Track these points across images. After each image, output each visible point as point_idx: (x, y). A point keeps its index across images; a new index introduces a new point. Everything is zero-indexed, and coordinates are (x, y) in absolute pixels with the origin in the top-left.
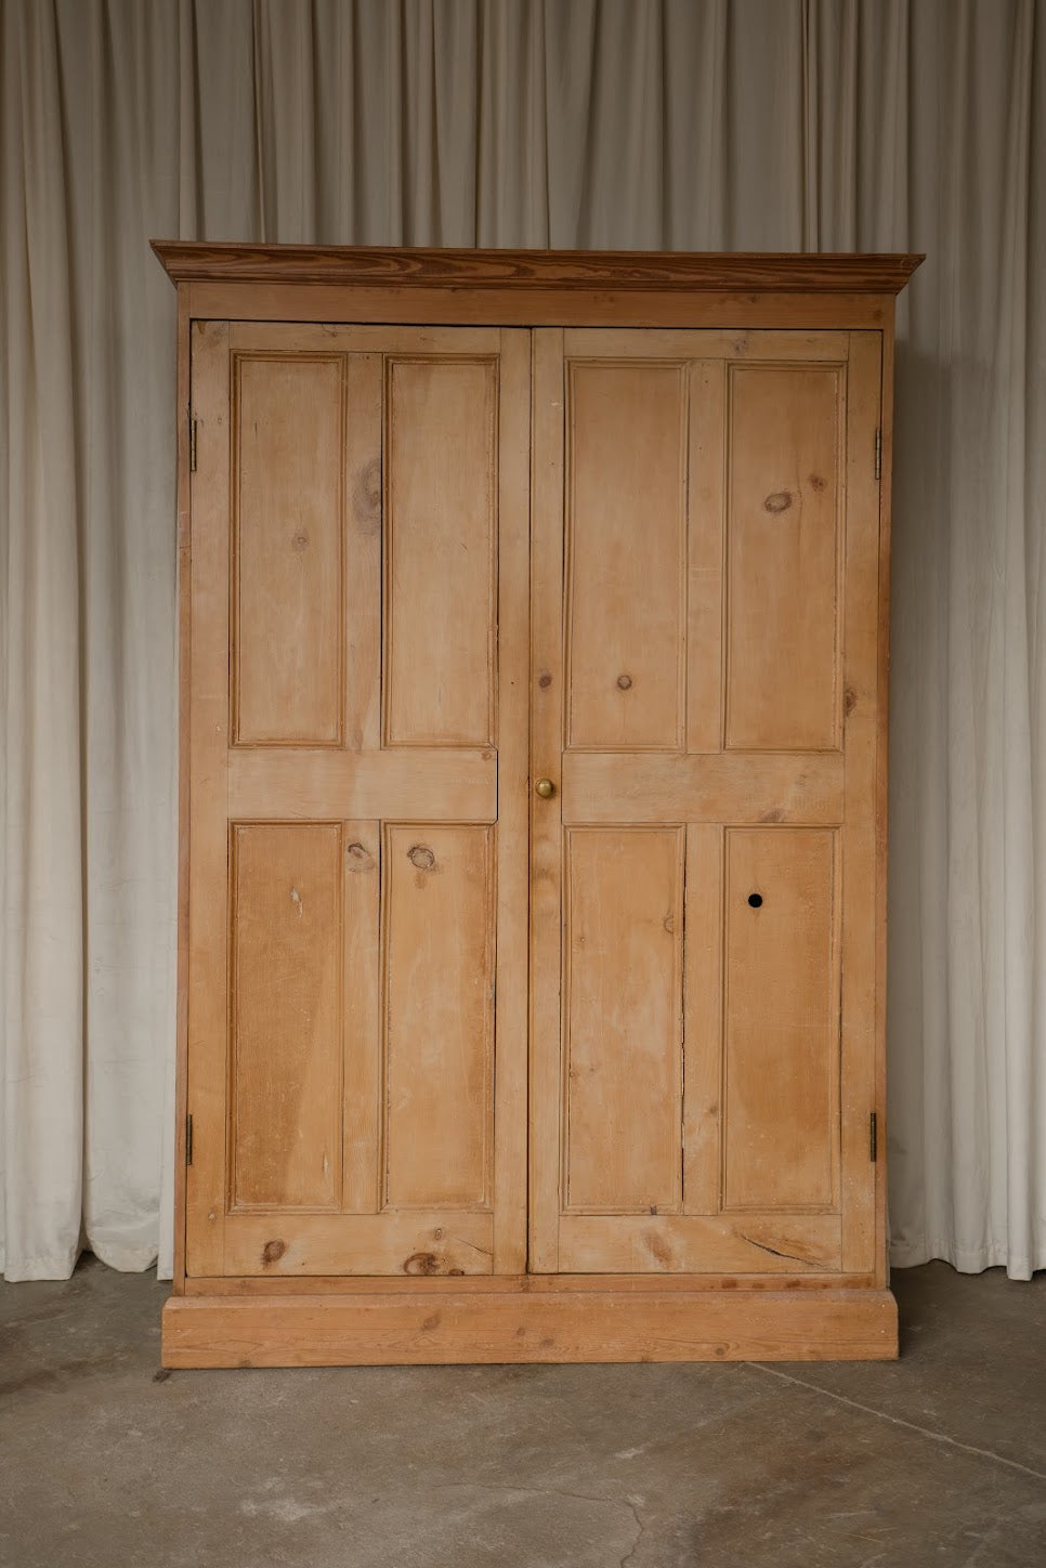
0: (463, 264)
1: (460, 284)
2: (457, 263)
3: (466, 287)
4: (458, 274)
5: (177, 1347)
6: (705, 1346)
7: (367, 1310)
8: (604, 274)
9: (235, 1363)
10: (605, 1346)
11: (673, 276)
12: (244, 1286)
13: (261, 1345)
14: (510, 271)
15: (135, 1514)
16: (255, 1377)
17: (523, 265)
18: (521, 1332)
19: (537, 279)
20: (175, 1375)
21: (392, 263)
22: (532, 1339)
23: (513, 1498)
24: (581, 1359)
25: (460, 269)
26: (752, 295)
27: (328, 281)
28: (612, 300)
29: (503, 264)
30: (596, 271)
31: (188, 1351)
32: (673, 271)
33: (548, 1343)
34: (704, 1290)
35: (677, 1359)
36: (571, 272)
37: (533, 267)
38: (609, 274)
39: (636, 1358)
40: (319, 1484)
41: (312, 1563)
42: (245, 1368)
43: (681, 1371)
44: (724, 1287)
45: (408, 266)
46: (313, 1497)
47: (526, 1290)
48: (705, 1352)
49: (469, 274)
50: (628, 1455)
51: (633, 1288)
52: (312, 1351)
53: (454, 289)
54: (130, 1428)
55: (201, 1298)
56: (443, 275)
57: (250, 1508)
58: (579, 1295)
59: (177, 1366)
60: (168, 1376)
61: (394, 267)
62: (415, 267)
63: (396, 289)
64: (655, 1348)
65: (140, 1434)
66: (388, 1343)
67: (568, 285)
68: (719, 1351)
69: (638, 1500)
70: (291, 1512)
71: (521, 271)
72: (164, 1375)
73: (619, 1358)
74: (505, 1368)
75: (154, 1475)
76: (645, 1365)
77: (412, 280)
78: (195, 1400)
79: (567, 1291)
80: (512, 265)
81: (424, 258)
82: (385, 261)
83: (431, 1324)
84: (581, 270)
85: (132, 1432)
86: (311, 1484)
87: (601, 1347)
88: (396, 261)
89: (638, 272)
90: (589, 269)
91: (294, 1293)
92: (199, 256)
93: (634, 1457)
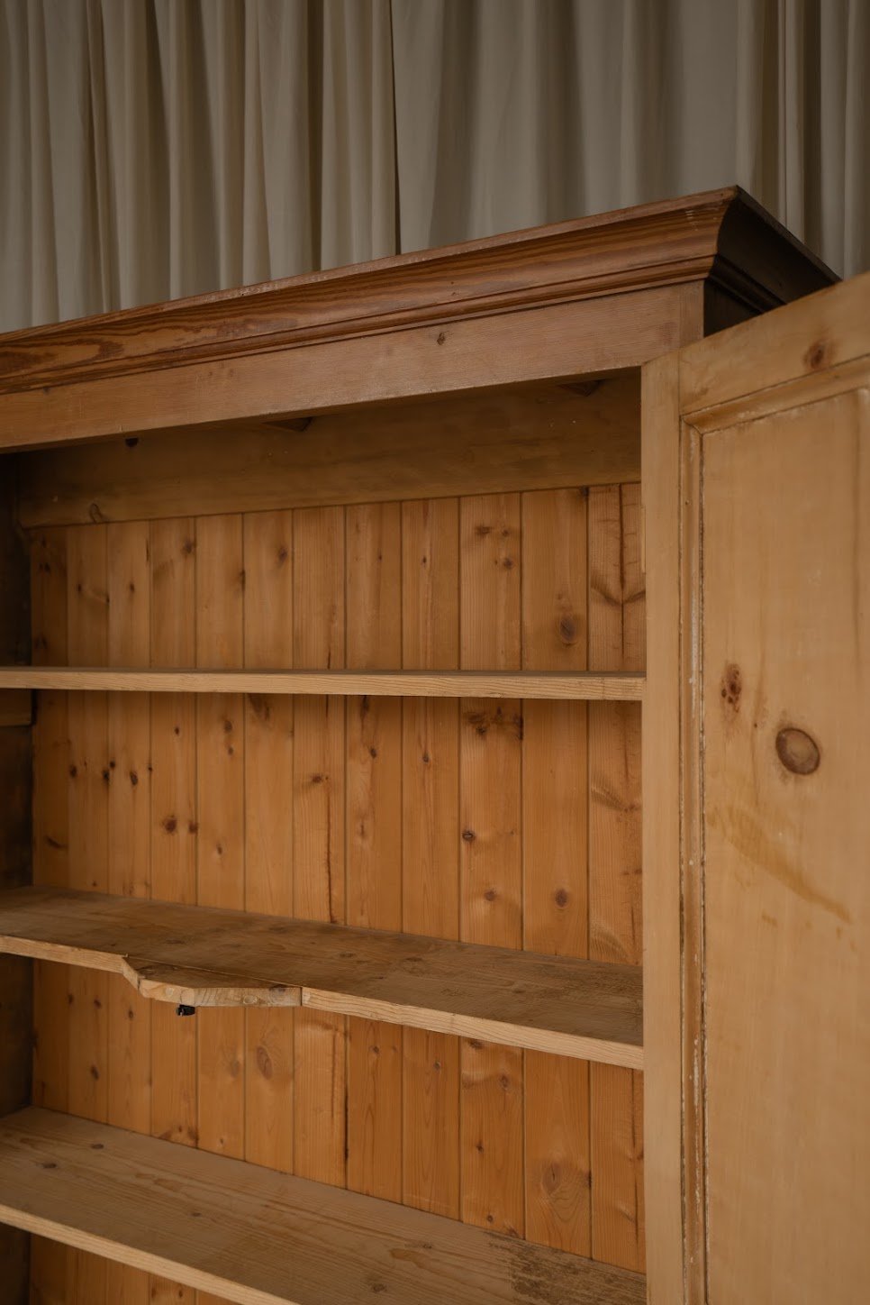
1: (45, 380)
2: (33, 351)
4: (38, 367)
11: (303, 320)
14: (91, 352)
17: (106, 339)
19: (131, 358)
25: (37, 359)
26: (436, 331)
29: (80, 342)
30: (197, 330)
37: (116, 340)
49: (50, 364)
53: (46, 388)
56: (23, 372)
80: (93, 342)
84: (181, 334)
90: (187, 329)
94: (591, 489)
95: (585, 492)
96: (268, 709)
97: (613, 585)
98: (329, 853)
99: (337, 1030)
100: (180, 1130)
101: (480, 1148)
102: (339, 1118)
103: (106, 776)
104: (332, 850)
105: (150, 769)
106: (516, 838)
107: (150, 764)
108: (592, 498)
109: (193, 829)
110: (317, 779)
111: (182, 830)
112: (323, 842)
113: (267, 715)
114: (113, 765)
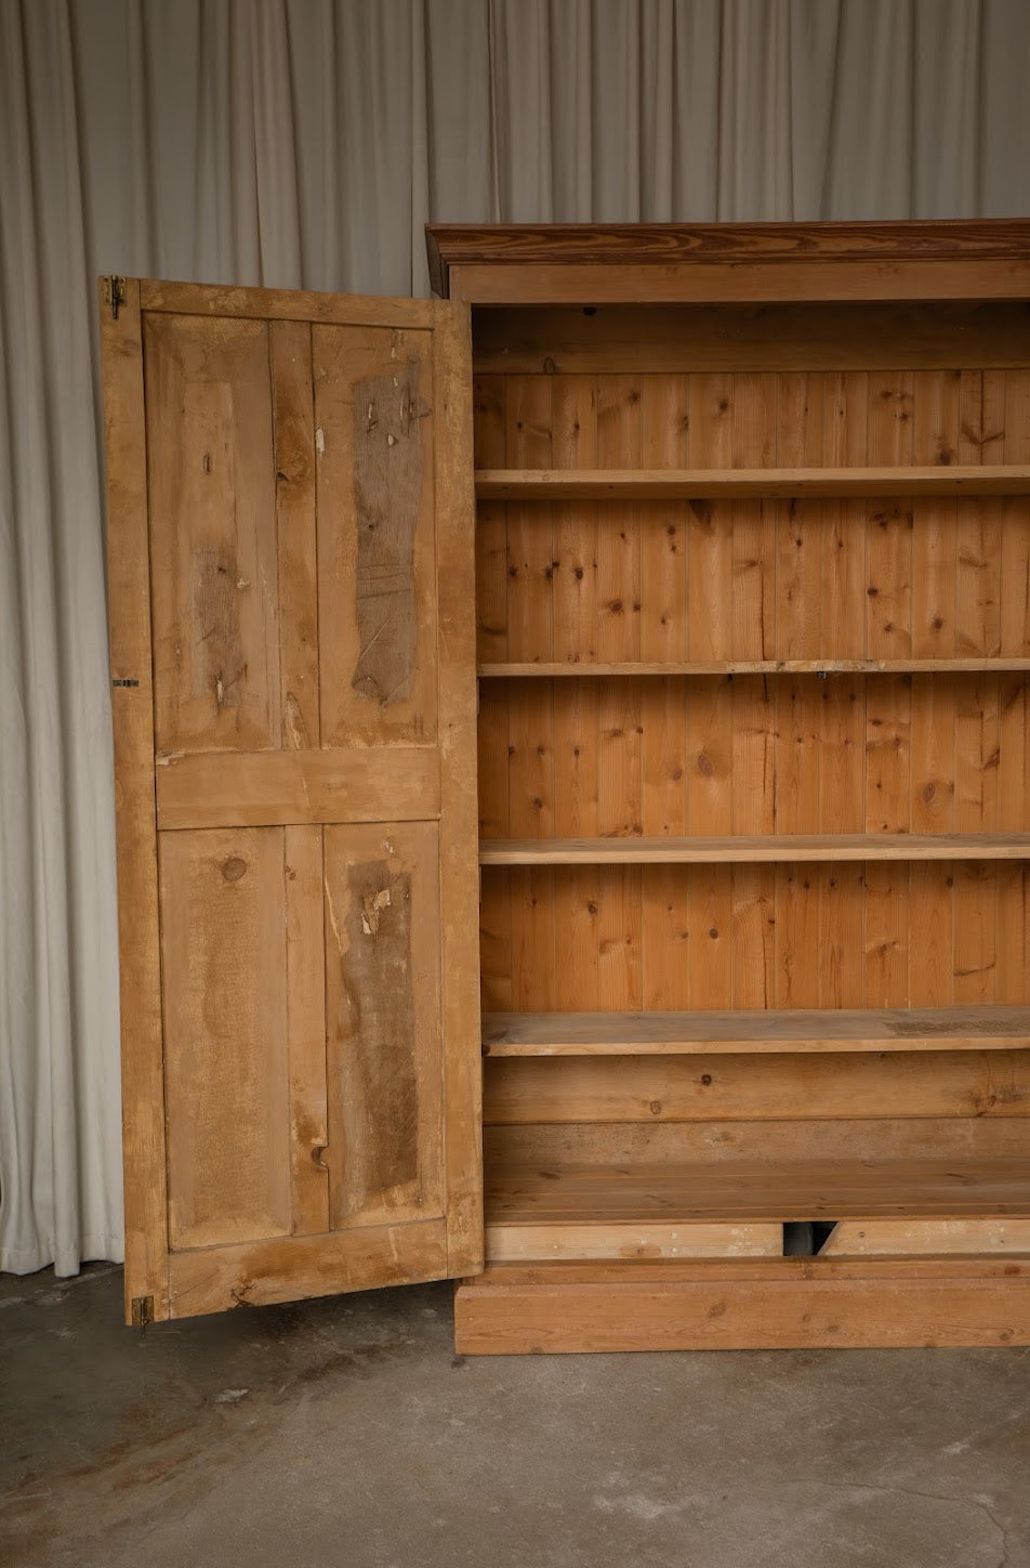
0: (746, 239)
1: (739, 259)
2: (738, 238)
3: (745, 262)
4: (738, 249)
5: (471, 1335)
6: (989, 1332)
7: (654, 1298)
8: (890, 245)
9: (527, 1349)
10: (889, 1332)
11: (964, 245)
12: (530, 1275)
13: (551, 1333)
14: (791, 244)
15: (495, 1509)
16: (548, 1362)
17: (807, 237)
18: (805, 1318)
19: (822, 252)
20: (471, 1360)
21: (669, 239)
22: (817, 1325)
23: (860, 1496)
24: (867, 1345)
25: (741, 244)
27: (603, 259)
28: (896, 271)
29: (784, 237)
30: (882, 241)
31: (480, 1338)
32: (968, 240)
33: (833, 1329)
34: (986, 1277)
35: (963, 1344)
36: (858, 244)
37: (815, 239)
38: (894, 244)
39: (921, 1344)
40: (661, 1480)
41: (690, 1564)
42: (537, 1353)
43: (966, 1356)
44: (1006, 1273)
45: (688, 242)
46: (659, 1493)
47: (809, 1276)
48: (990, 1337)
49: (751, 249)
50: (956, 1449)
51: (916, 1275)
52: (603, 1338)
53: (732, 265)
54: (449, 1416)
55: (491, 1286)
56: (723, 251)
57: (603, 1504)
58: (863, 1282)
59: (471, 1352)
60: (464, 1362)
61: (674, 243)
62: (695, 243)
63: (673, 266)
64: (939, 1334)
65: (462, 1424)
66: (676, 1330)
67: (852, 257)
68: (1004, 1337)
69: (984, 1499)
70: (648, 1510)
71: (804, 243)
72: (460, 1361)
73: (905, 1344)
74: (791, 1353)
75: (496, 1468)
76: (930, 1350)
77: (690, 256)
78: (500, 1388)
79: (850, 1278)
80: (794, 238)
81: (706, 234)
82: (663, 238)
83: (717, 1311)
84: (869, 241)
85: (453, 1421)
86: (654, 1479)
87: (886, 1333)
88: (676, 238)
89: (925, 241)
90: (874, 239)
91: (580, 1281)
92: (473, 239)
93: (963, 1451)
94: (963, 372)
95: (958, 373)
96: (709, 516)
97: (976, 431)
98: (762, 614)
99: (768, 732)
100: (626, 828)
101: (879, 786)
102: (769, 791)
103: (549, 575)
104: (766, 612)
105: (595, 566)
106: (908, 590)
107: (594, 560)
108: (962, 377)
109: (637, 608)
110: (752, 564)
111: (628, 608)
112: (758, 606)
113: (709, 521)
114: (556, 565)
